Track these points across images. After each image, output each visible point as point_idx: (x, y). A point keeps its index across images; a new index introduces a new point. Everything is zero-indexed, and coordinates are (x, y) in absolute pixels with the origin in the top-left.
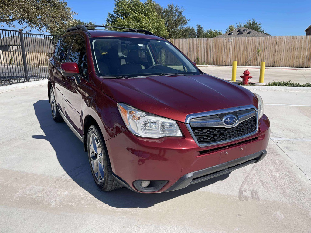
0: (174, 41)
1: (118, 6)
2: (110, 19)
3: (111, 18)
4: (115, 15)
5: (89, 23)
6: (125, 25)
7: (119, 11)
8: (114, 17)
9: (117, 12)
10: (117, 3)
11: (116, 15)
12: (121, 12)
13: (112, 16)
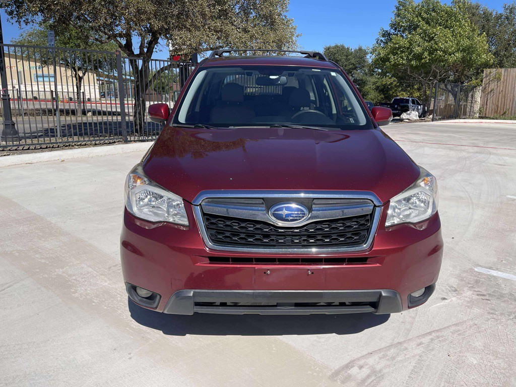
0: (503, 73)
1: (398, 15)
2: (383, 39)
3: (383, 37)
4: (392, 31)
5: (357, 48)
6: (404, 47)
7: (399, 23)
8: (389, 34)
9: (394, 26)
10: (398, 10)
11: (394, 31)
12: (402, 26)
13: (386, 34)
